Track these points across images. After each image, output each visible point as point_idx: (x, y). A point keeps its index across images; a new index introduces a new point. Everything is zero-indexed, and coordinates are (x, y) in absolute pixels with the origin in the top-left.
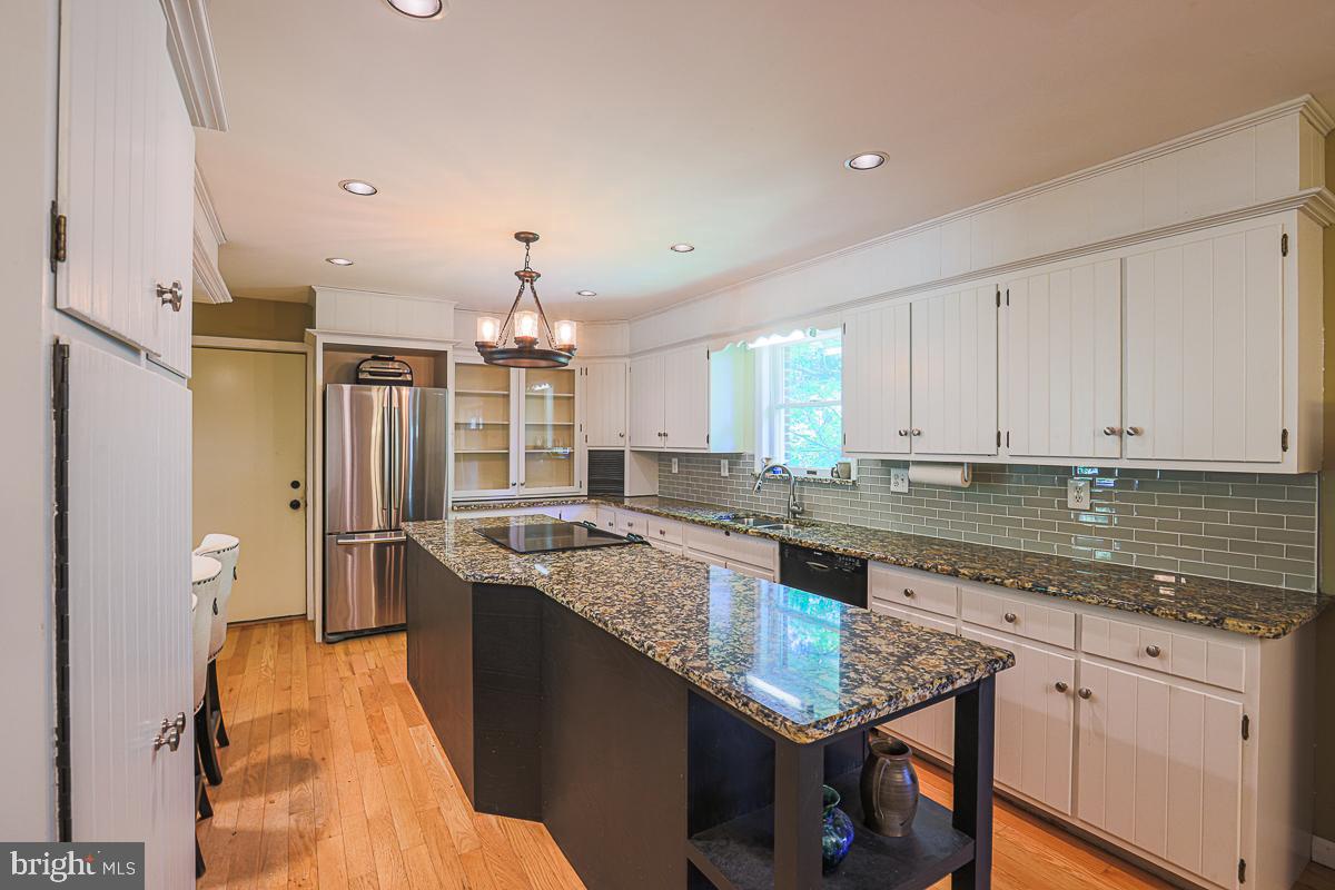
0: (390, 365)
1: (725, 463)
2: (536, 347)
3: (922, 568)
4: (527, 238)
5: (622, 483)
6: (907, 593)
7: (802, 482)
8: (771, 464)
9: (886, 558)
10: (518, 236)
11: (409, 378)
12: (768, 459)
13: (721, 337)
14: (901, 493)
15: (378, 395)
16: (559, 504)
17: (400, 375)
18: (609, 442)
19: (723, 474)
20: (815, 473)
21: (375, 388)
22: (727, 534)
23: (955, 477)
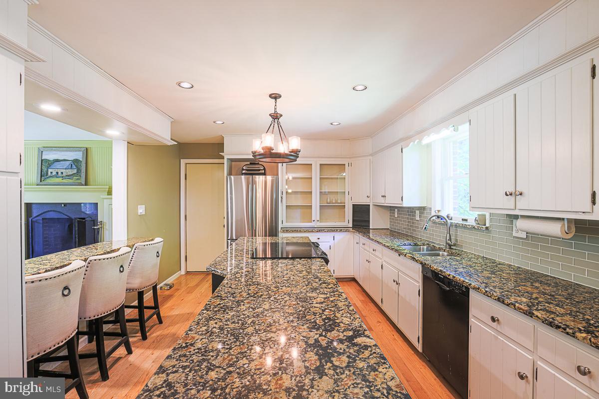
0: (257, 166)
1: (417, 212)
2: (273, 151)
3: (503, 302)
4: (275, 97)
5: (369, 221)
6: (493, 319)
7: (457, 226)
8: (440, 214)
9: (478, 289)
10: (270, 96)
11: (263, 172)
12: (439, 211)
13: (407, 139)
14: (521, 238)
15: (259, 179)
16: (333, 231)
17: (259, 170)
18: (362, 201)
19: (417, 219)
20: (466, 220)
21: (257, 177)
22: (399, 255)
23: (555, 229)
